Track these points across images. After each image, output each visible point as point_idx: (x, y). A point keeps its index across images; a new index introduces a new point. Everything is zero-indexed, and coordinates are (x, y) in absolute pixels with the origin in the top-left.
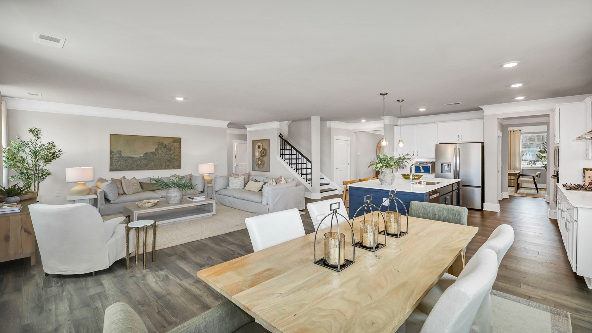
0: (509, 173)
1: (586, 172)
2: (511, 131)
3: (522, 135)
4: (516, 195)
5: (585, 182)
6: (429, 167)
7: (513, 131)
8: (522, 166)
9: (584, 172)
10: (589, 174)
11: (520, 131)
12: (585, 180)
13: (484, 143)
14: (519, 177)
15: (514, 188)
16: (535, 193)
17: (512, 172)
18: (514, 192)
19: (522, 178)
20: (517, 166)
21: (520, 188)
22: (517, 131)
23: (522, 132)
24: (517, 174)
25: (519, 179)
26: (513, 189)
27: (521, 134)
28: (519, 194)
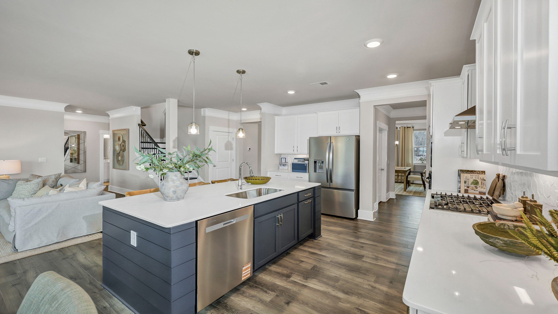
0: (396, 170)
1: (462, 175)
2: (405, 128)
3: (415, 132)
4: (405, 193)
5: (460, 188)
6: (305, 165)
7: (407, 128)
8: (414, 163)
9: (459, 175)
10: (465, 178)
11: (413, 127)
12: (460, 186)
13: (359, 136)
14: (409, 174)
15: (403, 184)
16: (423, 191)
17: (403, 168)
18: (403, 189)
19: (414, 175)
20: (410, 162)
21: (411, 185)
22: (410, 127)
23: (415, 128)
24: (406, 171)
25: (409, 176)
26: (402, 186)
27: (414, 130)
28: (407, 192)
